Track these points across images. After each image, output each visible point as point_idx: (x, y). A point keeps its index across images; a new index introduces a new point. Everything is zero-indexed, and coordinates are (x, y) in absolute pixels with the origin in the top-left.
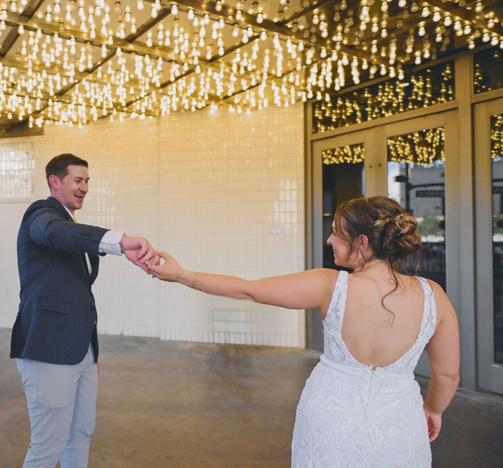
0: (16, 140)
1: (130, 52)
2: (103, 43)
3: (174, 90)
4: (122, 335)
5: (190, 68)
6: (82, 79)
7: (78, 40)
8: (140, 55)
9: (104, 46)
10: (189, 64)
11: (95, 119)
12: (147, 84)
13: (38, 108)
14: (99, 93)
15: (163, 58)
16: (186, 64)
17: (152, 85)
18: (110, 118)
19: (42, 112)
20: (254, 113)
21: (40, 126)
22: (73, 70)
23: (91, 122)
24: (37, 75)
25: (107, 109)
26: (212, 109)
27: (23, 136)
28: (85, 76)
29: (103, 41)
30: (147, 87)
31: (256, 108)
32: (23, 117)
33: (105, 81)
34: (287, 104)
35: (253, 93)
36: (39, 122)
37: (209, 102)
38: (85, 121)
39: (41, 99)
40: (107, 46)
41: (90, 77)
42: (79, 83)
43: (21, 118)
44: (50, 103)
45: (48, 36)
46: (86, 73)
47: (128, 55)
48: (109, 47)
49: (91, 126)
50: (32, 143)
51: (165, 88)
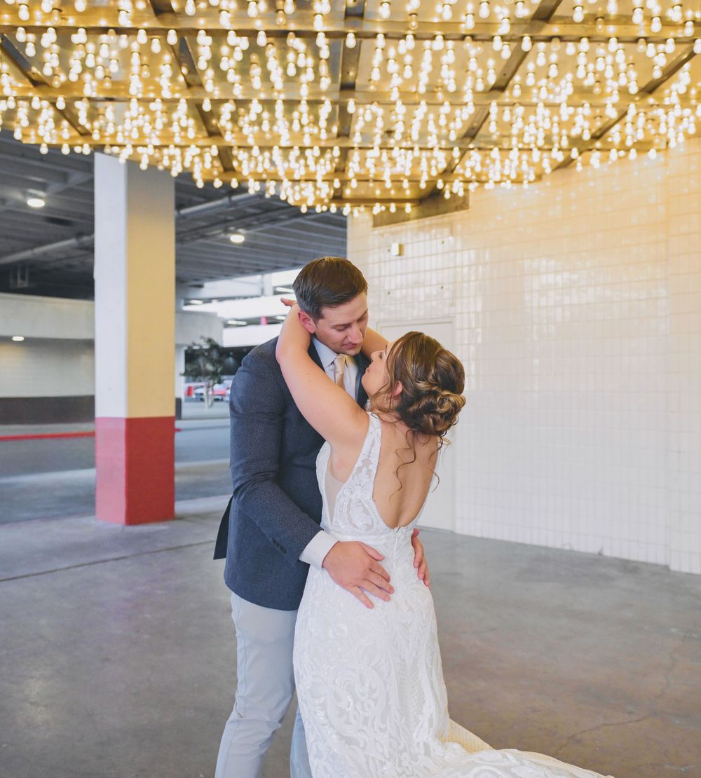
0: (426, 221)
1: (549, 39)
2: (495, 34)
4: (600, 554)
6: (490, 104)
7: (448, 37)
8: (569, 41)
9: (497, 39)
10: (677, 38)
11: (548, 170)
12: (615, 92)
13: (444, 166)
15: (617, 38)
16: (672, 40)
17: (623, 91)
18: (575, 166)
21: (461, 194)
23: (544, 177)
27: (438, 213)
28: (495, 98)
29: (495, 29)
30: (617, 98)
32: (427, 182)
33: (535, 100)
36: (458, 187)
38: (532, 177)
39: (441, 149)
40: (503, 38)
43: (423, 185)
46: (496, 93)
47: (549, 44)
48: (508, 38)
49: (547, 183)
50: (451, 225)
51: (656, 93)
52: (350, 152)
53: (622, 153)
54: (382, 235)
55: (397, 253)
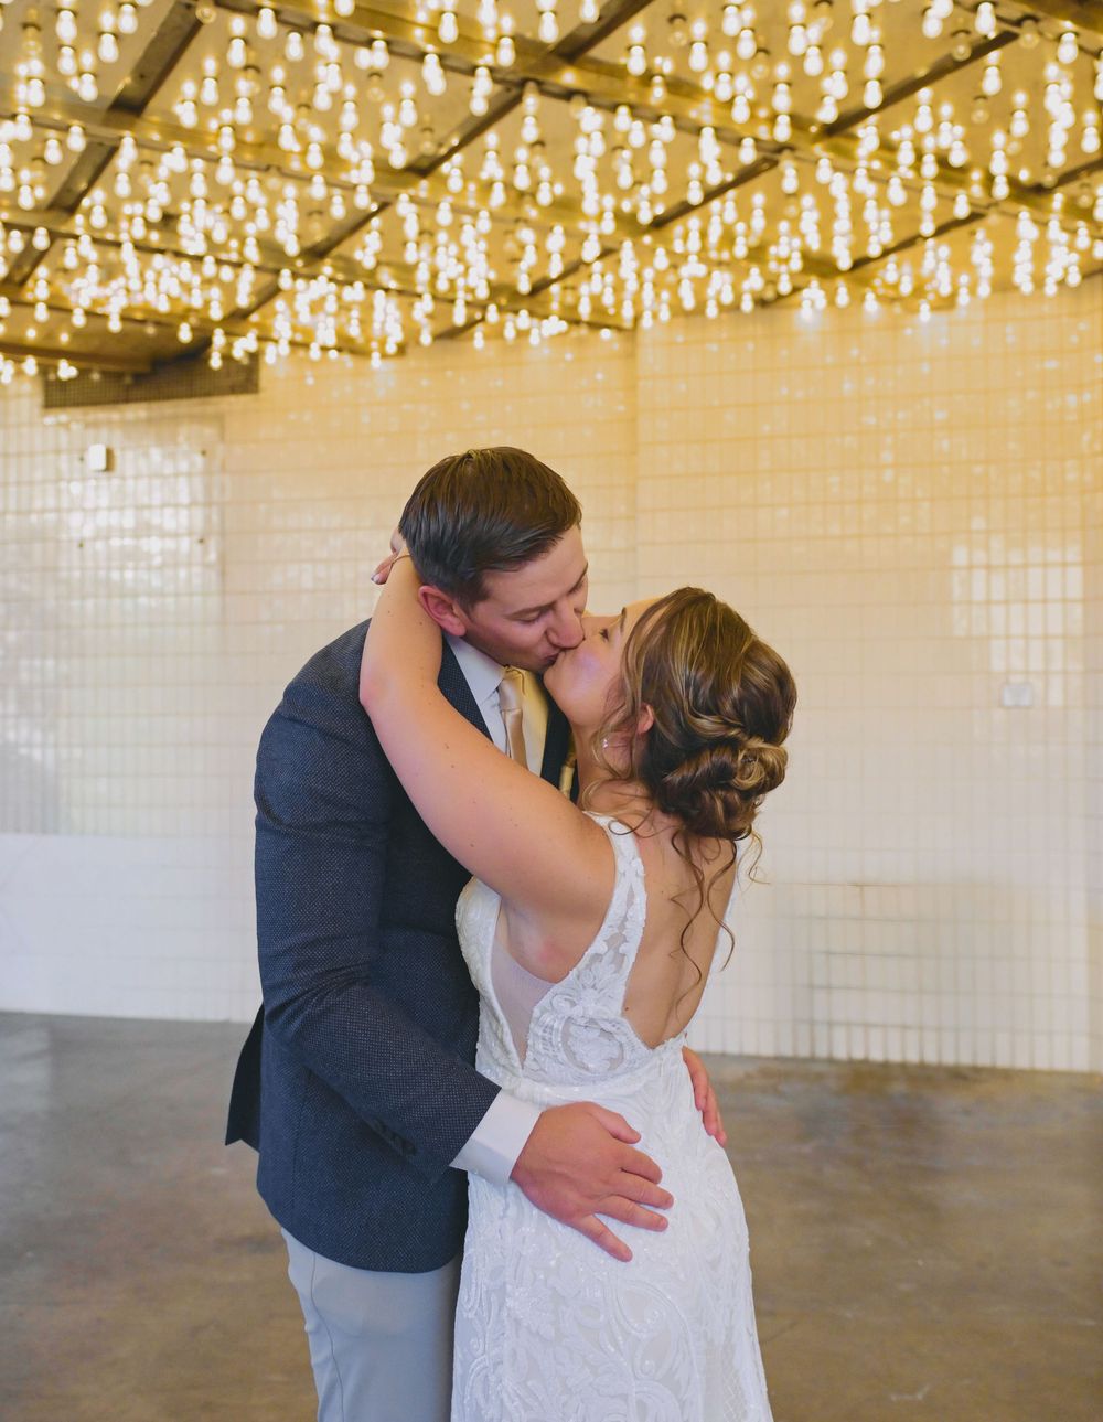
0: (167, 408)
1: (568, 95)
2: (480, 61)
3: (694, 238)
5: (762, 154)
6: (397, 196)
7: (395, 48)
8: (598, 106)
9: (482, 72)
10: (757, 140)
11: (425, 340)
12: (609, 216)
13: (243, 300)
14: (447, 247)
15: (675, 118)
16: (748, 142)
17: (627, 222)
18: (472, 338)
19: (254, 318)
20: (943, 316)
22: (368, 164)
23: (410, 350)
24: (246, 181)
25: (468, 304)
26: (806, 304)
27: (191, 395)
28: (406, 185)
29: (481, 55)
30: (609, 226)
31: (949, 302)
32: (193, 331)
33: (472, 203)
34: (1051, 289)
35: (944, 251)
36: (243, 346)
37: (800, 281)
38: (391, 348)
39: (257, 268)
40: (493, 73)
41: (423, 187)
42: (387, 212)
43: (185, 335)
44: (285, 280)
45: (295, 37)
46: (410, 177)
47: (561, 104)
48: (499, 76)
49: (409, 362)
50: (219, 420)
51: (664, 232)
52: (59, 243)
53: (564, 325)
54: (66, 426)
55: (103, 465)
